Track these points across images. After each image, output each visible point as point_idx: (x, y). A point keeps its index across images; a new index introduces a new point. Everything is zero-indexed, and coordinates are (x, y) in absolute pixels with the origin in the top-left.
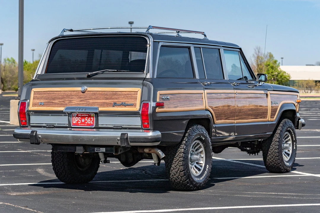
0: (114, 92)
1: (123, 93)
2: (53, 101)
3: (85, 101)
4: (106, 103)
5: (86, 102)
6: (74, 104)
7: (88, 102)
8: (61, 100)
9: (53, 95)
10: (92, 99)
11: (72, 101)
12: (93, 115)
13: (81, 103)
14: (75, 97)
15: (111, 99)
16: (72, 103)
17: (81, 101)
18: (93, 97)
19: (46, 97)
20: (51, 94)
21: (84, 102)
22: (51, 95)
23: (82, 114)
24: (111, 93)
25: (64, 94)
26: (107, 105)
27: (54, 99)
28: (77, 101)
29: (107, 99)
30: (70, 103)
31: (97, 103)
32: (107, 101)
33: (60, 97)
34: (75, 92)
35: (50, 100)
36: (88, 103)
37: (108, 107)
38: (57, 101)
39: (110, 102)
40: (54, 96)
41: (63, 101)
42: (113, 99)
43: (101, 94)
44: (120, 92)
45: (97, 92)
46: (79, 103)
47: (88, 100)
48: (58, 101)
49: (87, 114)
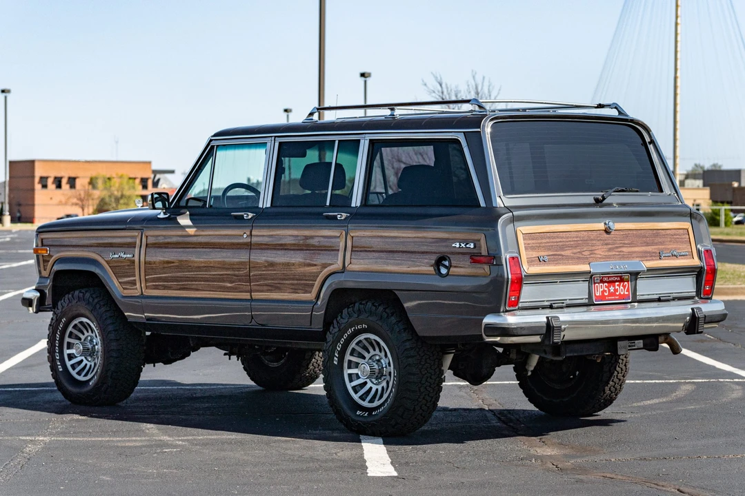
0: (655, 232)
1: (668, 232)
2: (563, 253)
3: (617, 250)
4: (649, 252)
5: (618, 252)
6: (599, 256)
7: (620, 251)
8: (575, 251)
9: (559, 240)
10: (624, 245)
11: (595, 252)
12: (627, 277)
13: (610, 253)
14: (598, 243)
15: (653, 244)
16: (597, 256)
17: (610, 250)
18: (626, 242)
19: (547, 244)
20: (554, 238)
21: (614, 253)
22: (554, 240)
23: (609, 277)
24: (651, 232)
25: (577, 237)
26: (651, 257)
27: (562, 248)
28: (603, 250)
29: (648, 244)
30: (592, 256)
31: (635, 252)
32: (649, 249)
33: (572, 243)
34: (595, 233)
35: (556, 251)
36: (621, 254)
37: (653, 260)
38: (568, 253)
39: (653, 251)
40: (560, 242)
41: (579, 252)
42: (656, 244)
43: (637, 236)
44: (662, 231)
45: (629, 232)
46: (606, 254)
47: (620, 247)
48: (571, 251)
49: (618, 276)
